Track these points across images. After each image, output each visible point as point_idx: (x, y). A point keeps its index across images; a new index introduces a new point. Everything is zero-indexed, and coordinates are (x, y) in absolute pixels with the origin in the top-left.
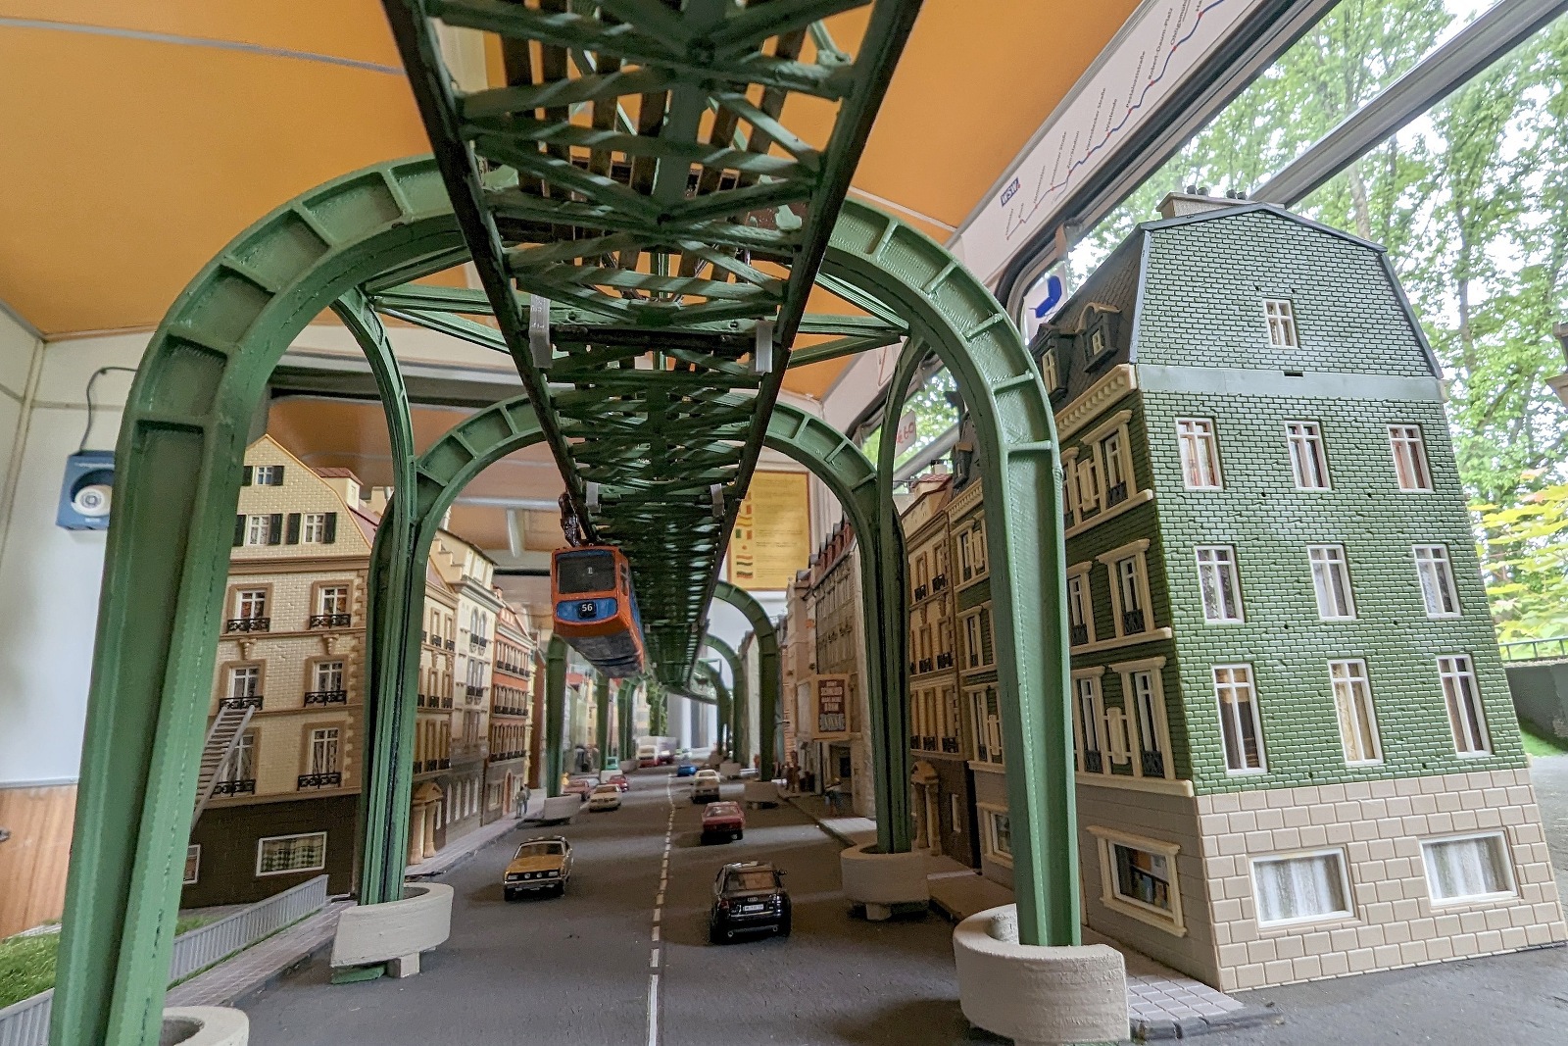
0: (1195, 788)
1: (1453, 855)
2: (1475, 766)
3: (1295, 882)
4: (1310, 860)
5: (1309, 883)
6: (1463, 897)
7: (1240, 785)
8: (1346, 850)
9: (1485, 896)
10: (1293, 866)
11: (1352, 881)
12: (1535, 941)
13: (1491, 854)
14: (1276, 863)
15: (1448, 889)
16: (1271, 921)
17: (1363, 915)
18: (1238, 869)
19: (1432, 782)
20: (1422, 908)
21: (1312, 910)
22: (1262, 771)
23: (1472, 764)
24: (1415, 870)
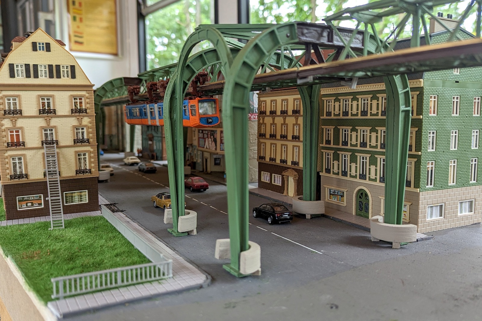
0: (420, 190)
1: (463, 204)
2: (473, 185)
3: (434, 211)
4: (437, 206)
5: (436, 211)
6: (464, 214)
7: (428, 190)
8: (445, 204)
9: (467, 213)
10: (434, 207)
11: (445, 210)
12: (475, 223)
13: (471, 204)
14: (431, 207)
15: (461, 212)
16: (428, 219)
17: (445, 218)
18: (425, 208)
19: (464, 188)
20: (456, 216)
21: (436, 217)
22: (432, 186)
23: (472, 184)
24: (457, 208)
